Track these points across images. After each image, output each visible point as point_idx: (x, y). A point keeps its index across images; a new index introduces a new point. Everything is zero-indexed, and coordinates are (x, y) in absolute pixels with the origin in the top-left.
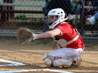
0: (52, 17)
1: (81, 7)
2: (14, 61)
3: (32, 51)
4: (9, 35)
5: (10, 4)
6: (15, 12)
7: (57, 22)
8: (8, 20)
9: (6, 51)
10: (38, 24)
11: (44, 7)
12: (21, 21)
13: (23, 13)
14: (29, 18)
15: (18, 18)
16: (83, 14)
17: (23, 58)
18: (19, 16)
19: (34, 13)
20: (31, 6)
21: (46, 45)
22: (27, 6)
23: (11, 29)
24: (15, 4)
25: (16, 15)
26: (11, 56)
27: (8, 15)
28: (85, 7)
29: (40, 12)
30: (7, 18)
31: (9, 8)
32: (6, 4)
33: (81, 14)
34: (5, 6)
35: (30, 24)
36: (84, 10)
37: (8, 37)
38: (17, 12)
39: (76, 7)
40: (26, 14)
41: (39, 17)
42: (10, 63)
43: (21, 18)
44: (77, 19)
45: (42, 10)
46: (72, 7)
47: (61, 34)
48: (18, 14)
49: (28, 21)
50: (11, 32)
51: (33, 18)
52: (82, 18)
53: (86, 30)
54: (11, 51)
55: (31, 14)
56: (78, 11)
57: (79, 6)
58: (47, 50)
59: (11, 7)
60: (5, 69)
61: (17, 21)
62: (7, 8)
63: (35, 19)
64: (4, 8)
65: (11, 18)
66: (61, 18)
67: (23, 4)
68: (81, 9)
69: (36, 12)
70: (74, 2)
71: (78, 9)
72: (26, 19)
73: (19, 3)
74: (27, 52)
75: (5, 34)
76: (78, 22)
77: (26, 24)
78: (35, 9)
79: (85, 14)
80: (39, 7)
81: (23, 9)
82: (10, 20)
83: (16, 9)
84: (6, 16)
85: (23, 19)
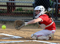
0: (37, 11)
1: (56, 3)
2: (15, 35)
3: (26, 29)
4: (12, 20)
5: (13, 2)
6: (16, 7)
7: (40, 14)
8: (12, 11)
9: (10, 29)
10: (30, 13)
11: (33, 3)
12: (19, 12)
13: (20, 7)
14: (25, 10)
15: (18, 10)
16: (57, 7)
17: (21, 34)
18: (19, 9)
19: (28, 7)
20: (25, 3)
21: (35, 26)
22: (23, 3)
23: (13, 16)
24: (16, 1)
25: (16, 8)
26: (14, 32)
27: (12, 8)
28: (58, 3)
29: (31, 7)
30: (11, 10)
31: (12, 4)
32: (11, 2)
33: (56, 8)
34: (10, 3)
35: (25, 13)
36: (57, 5)
37: (12, 21)
38: (17, 6)
39: (53, 4)
40: (23, 8)
41: (31, 9)
42: (13, 37)
43: (20, 10)
44: (53, 11)
45: (32, 5)
46: (50, 4)
47: (42, 21)
48: (18, 8)
49: (24, 12)
50: (13, 18)
51: (27, 10)
52: (57, 10)
53: (59, 17)
54: (13, 30)
55: (25, 8)
56: (54, 6)
57: (54, 3)
58: (35, 29)
59: (14, 3)
60: (9, 40)
61: (17, 11)
62: (11, 4)
63: (28, 11)
64: (9, 4)
65: (13, 10)
66: (42, 11)
67: (21, 1)
68: (56, 5)
69: (29, 6)
70: (51, 1)
71: (54, 5)
72: (23, 11)
73: (18, 1)
74: (23, 30)
75: (10, 19)
76: (54, 12)
77: (23, 13)
78: (28, 5)
79: (58, 7)
80: (30, 3)
81: (20, 4)
82: (13, 11)
83: (16, 4)
84: (11, 9)
85: (21, 11)
